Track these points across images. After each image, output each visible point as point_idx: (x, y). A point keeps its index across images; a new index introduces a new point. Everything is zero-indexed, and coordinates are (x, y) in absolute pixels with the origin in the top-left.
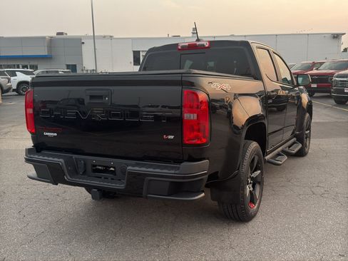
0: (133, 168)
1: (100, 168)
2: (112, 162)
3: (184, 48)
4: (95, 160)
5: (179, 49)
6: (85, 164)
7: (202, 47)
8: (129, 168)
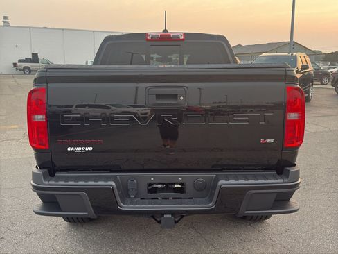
0: (228, 182)
1: (160, 186)
2: (180, 177)
3: (154, 39)
4: (152, 177)
5: (148, 40)
6: (138, 184)
7: (177, 39)
8: (221, 182)
